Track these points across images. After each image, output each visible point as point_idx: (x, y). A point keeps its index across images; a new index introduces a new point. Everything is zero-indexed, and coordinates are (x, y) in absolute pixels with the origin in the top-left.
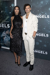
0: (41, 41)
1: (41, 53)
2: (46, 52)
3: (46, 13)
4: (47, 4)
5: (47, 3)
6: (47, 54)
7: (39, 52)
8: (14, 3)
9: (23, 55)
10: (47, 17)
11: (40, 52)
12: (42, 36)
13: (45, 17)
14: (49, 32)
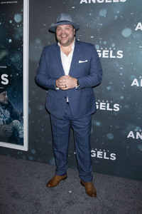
0: (98, 124)
1: (98, 156)
2: (111, 155)
3: (113, 45)
4: (116, 17)
5: (117, 14)
6: (115, 158)
7: (92, 153)
8: (23, 13)
9: (48, 163)
10: (116, 55)
11: (96, 153)
12: (101, 108)
13: (111, 57)
14: (122, 98)
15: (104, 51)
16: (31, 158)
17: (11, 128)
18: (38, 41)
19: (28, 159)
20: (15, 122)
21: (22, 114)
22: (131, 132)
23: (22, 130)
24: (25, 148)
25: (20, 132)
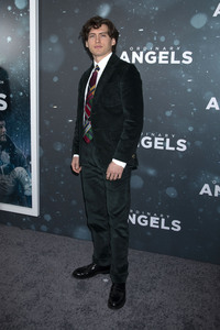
0: (151, 172)
1: (152, 225)
2: (173, 223)
3: (176, 43)
6: (179, 228)
7: (142, 220)
9: (71, 236)
10: (181, 59)
11: (149, 219)
12: (156, 147)
13: (173, 61)
14: (191, 129)
15: (161, 53)
16: (44, 228)
17: (11, 179)
18: (54, 40)
19: (38, 230)
20: (19, 170)
21: (29, 158)
22: (206, 186)
23: (29, 182)
24: (34, 211)
25: (26, 187)
